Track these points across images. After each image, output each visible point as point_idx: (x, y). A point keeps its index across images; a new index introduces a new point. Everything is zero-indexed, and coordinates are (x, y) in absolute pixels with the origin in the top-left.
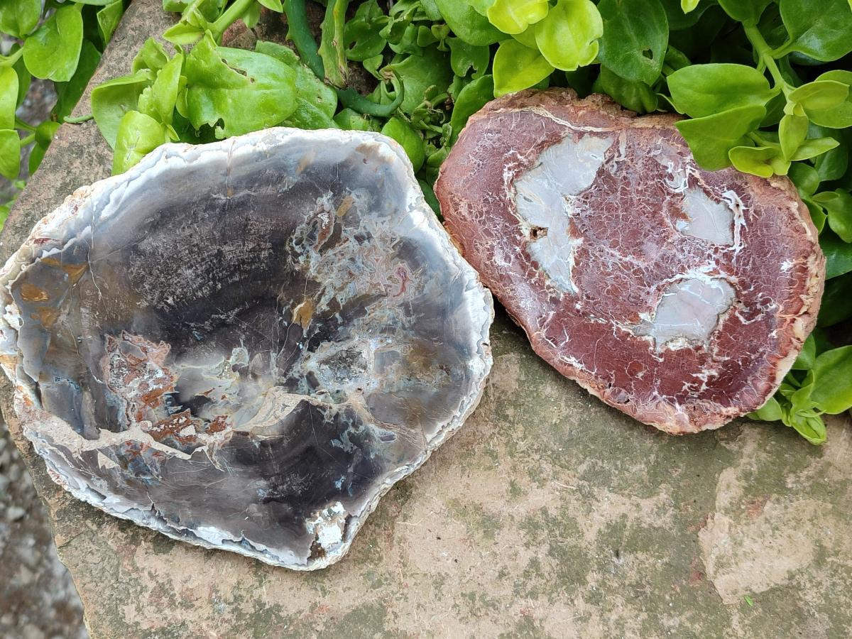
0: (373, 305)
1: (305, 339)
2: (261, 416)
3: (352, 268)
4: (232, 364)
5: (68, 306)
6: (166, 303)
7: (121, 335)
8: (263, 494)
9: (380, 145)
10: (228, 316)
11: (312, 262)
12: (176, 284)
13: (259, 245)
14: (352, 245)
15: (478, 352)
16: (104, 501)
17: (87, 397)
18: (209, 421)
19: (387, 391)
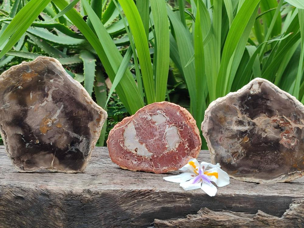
0: (229, 136)
1: (248, 133)
2: (263, 120)
3: (232, 146)
4: (266, 133)
5: (299, 159)
6: (277, 152)
7: (290, 148)
8: (269, 102)
10: (264, 144)
11: (240, 150)
12: (273, 156)
13: (252, 158)
14: (230, 151)
15: (208, 117)
17: (302, 138)
18: (276, 123)
19: (232, 116)
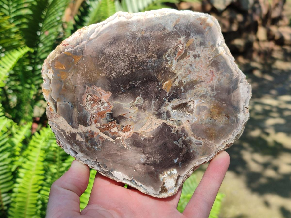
0: (198, 85)
1: (167, 97)
2: (145, 127)
3: (190, 69)
4: (136, 104)
5: (72, 72)
6: (112, 75)
7: (92, 87)
8: (143, 161)
9: (207, 18)
10: (136, 84)
11: (174, 64)
12: (117, 68)
13: (152, 55)
14: (191, 59)
15: (243, 111)
16: (77, 155)
17: (75, 110)
18: (123, 126)
19: (201, 123)
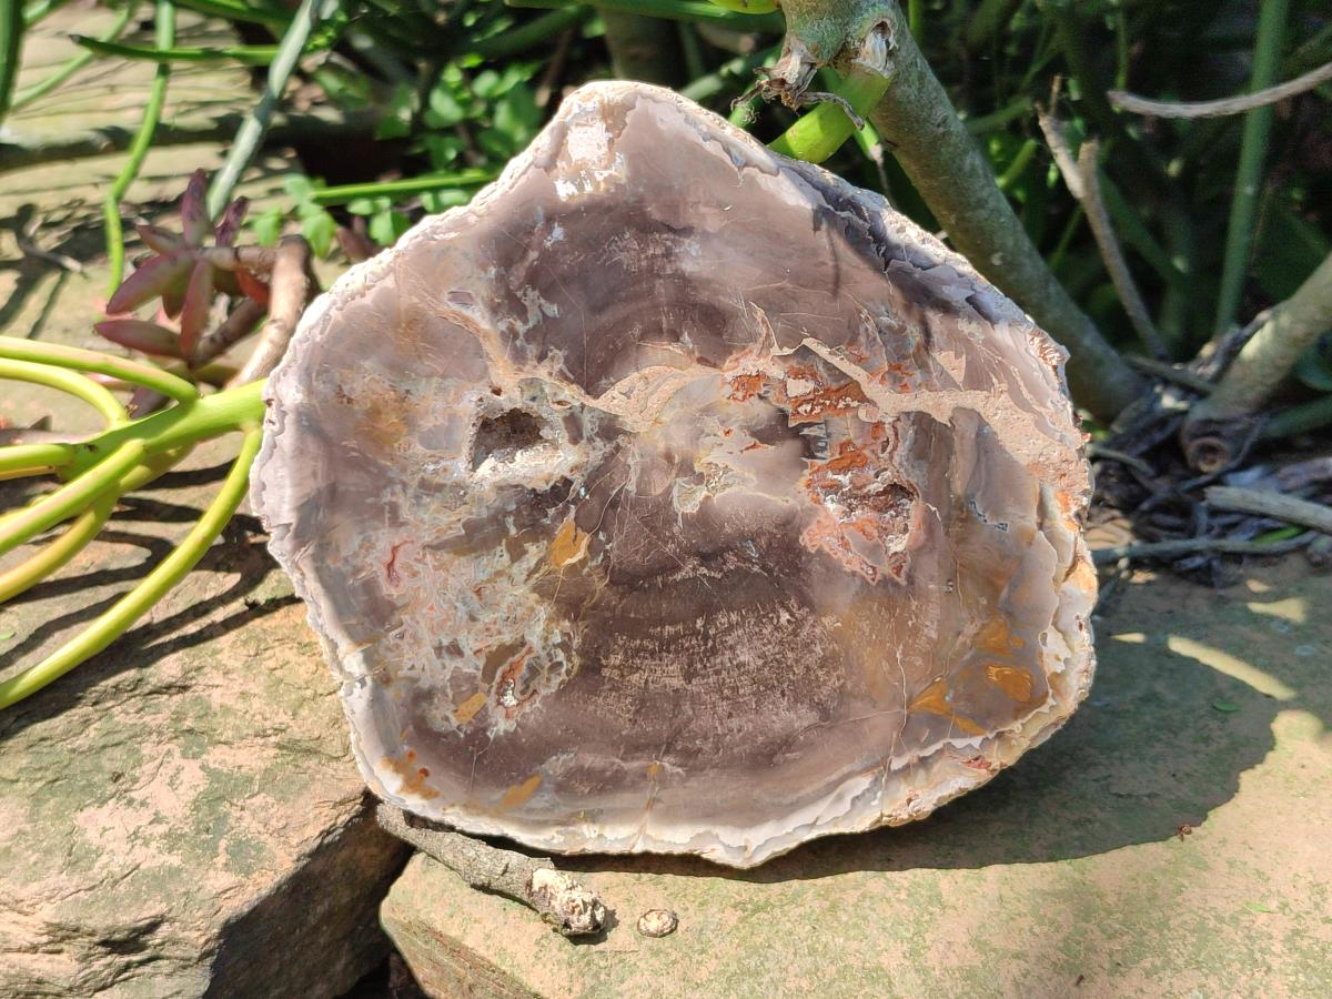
0: (451, 534)
1: (574, 502)
2: (669, 387)
3: (475, 603)
4: (703, 487)
5: (957, 647)
6: (792, 615)
7: (879, 577)
8: (692, 246)
9: (398, 792)
10: (694, 569)
11: (539, 629)
12: (770, 643)
13: (622, 676)
14: (469, 643)
15: (284, 414)
16: (971, 293)
17: (958, 487)
18: (761, 397)
19: (449, 382)
